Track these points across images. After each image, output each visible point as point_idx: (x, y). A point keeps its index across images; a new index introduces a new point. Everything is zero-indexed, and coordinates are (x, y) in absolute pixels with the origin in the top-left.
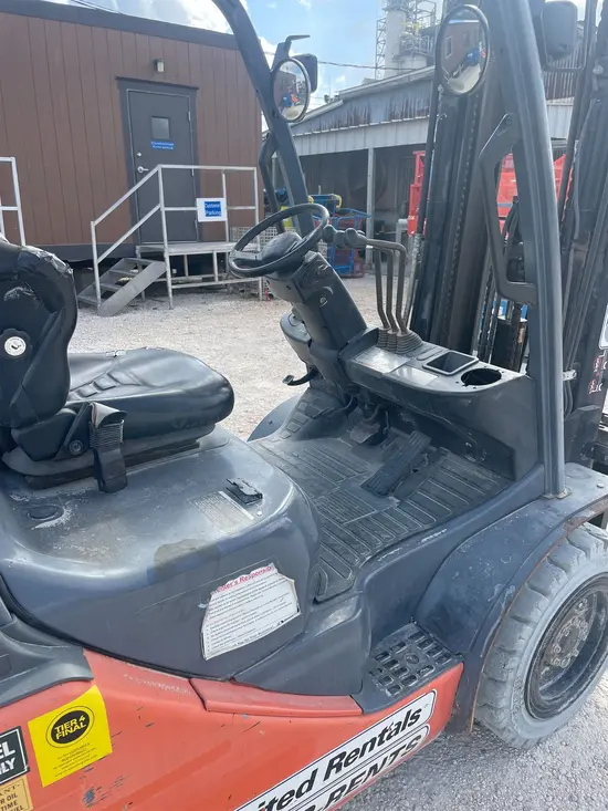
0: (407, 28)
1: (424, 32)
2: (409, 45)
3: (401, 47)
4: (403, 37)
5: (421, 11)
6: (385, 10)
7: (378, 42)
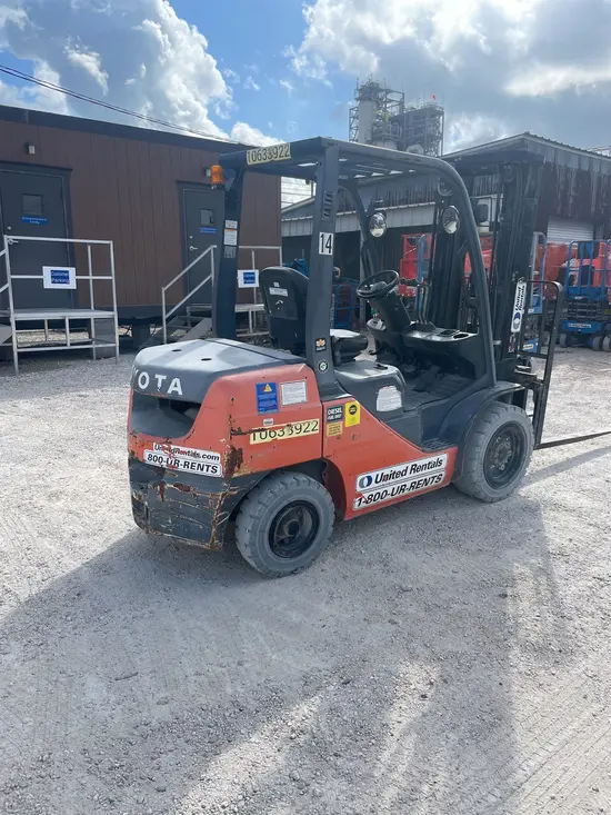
0: (378, 116)
1: (394, 120)
2: (381, 132)
3: (373, 133)
4: (375, 124)
5: (391, 101)
6: (357, 99)
7: (351, 129)
